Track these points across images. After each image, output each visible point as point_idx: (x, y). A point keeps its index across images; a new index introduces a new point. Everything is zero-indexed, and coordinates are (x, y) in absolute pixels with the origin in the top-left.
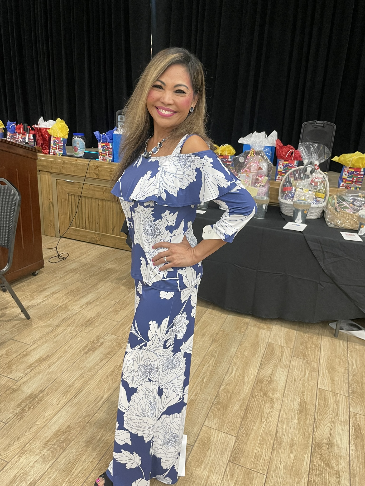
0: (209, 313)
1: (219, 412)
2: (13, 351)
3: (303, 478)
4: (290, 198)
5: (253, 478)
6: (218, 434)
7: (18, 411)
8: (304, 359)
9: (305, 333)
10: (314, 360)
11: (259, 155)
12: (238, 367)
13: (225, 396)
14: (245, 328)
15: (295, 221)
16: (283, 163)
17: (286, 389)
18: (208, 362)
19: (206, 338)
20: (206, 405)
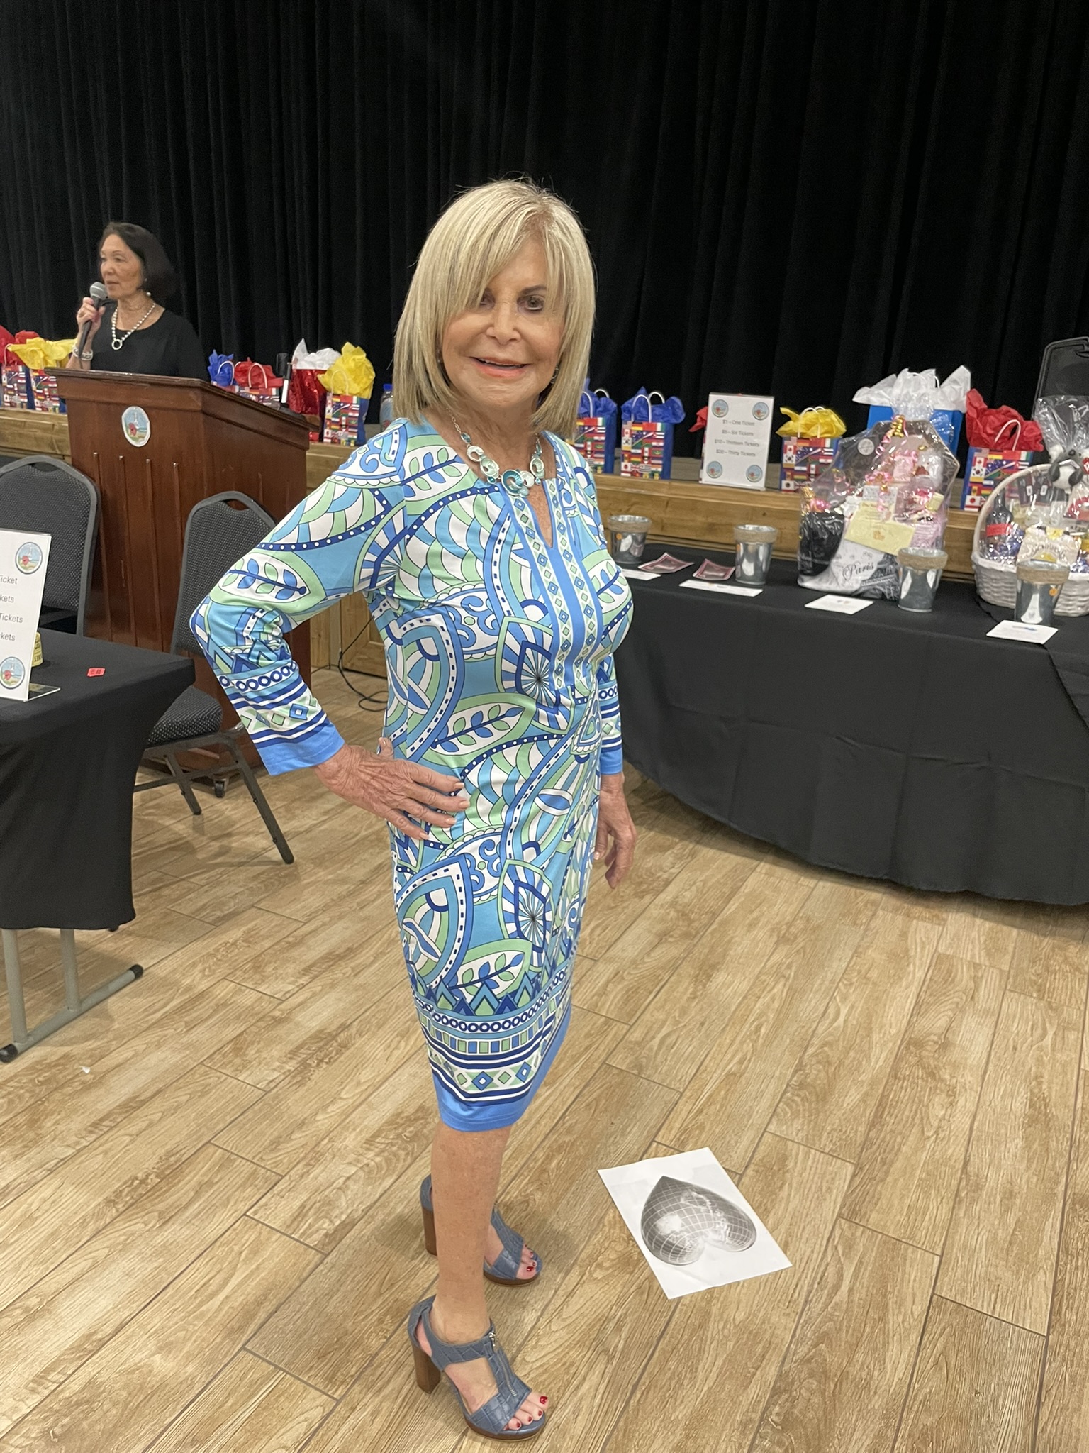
0: (766, 874)
1: (807, 1104)
2: (262, 933)
3: (1042, 1271)
4: (1007, 555)
5: (905, 1260)
6: (806, 1156)
7: (291, 1065)
8: (1041, 998)
9: (1045, 936)
10: (1070, 1000)
11: (919, 432)
12: (853, 1006)
13: (819, 1071)
14: (870, 914)
15: (1022, 619)
16: (986, 459)
17: (991, 1067)
18: (768, 989)
19: (760, 933)
20: (771, 1087)
